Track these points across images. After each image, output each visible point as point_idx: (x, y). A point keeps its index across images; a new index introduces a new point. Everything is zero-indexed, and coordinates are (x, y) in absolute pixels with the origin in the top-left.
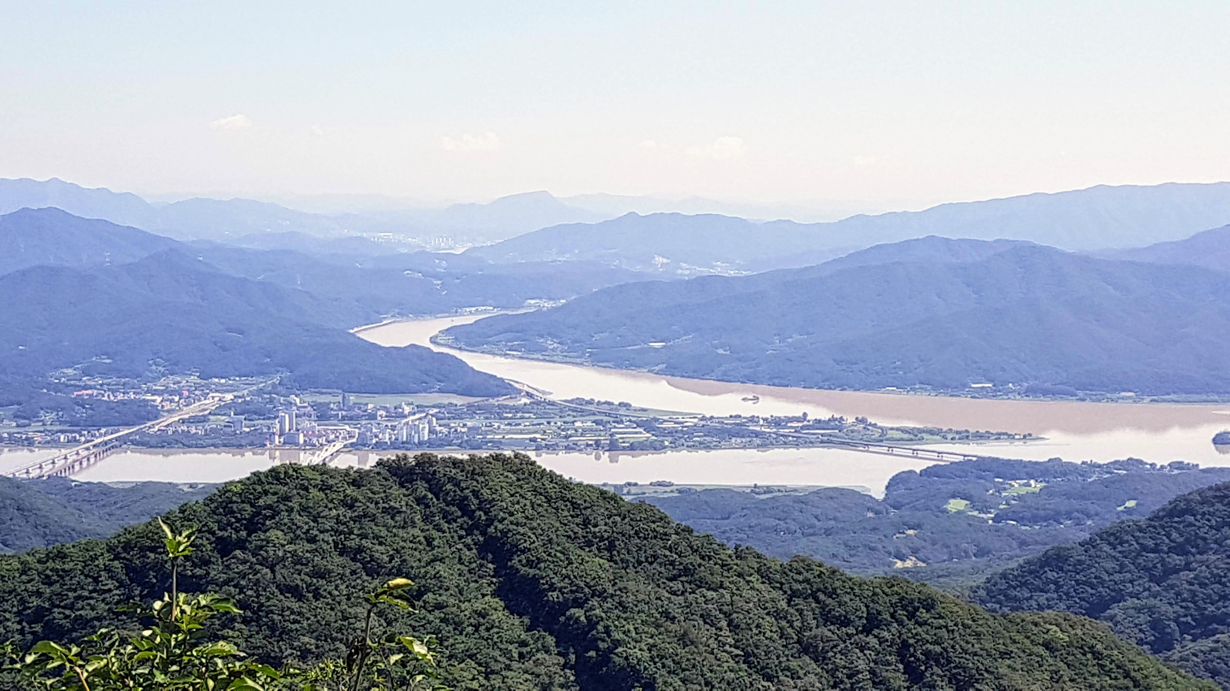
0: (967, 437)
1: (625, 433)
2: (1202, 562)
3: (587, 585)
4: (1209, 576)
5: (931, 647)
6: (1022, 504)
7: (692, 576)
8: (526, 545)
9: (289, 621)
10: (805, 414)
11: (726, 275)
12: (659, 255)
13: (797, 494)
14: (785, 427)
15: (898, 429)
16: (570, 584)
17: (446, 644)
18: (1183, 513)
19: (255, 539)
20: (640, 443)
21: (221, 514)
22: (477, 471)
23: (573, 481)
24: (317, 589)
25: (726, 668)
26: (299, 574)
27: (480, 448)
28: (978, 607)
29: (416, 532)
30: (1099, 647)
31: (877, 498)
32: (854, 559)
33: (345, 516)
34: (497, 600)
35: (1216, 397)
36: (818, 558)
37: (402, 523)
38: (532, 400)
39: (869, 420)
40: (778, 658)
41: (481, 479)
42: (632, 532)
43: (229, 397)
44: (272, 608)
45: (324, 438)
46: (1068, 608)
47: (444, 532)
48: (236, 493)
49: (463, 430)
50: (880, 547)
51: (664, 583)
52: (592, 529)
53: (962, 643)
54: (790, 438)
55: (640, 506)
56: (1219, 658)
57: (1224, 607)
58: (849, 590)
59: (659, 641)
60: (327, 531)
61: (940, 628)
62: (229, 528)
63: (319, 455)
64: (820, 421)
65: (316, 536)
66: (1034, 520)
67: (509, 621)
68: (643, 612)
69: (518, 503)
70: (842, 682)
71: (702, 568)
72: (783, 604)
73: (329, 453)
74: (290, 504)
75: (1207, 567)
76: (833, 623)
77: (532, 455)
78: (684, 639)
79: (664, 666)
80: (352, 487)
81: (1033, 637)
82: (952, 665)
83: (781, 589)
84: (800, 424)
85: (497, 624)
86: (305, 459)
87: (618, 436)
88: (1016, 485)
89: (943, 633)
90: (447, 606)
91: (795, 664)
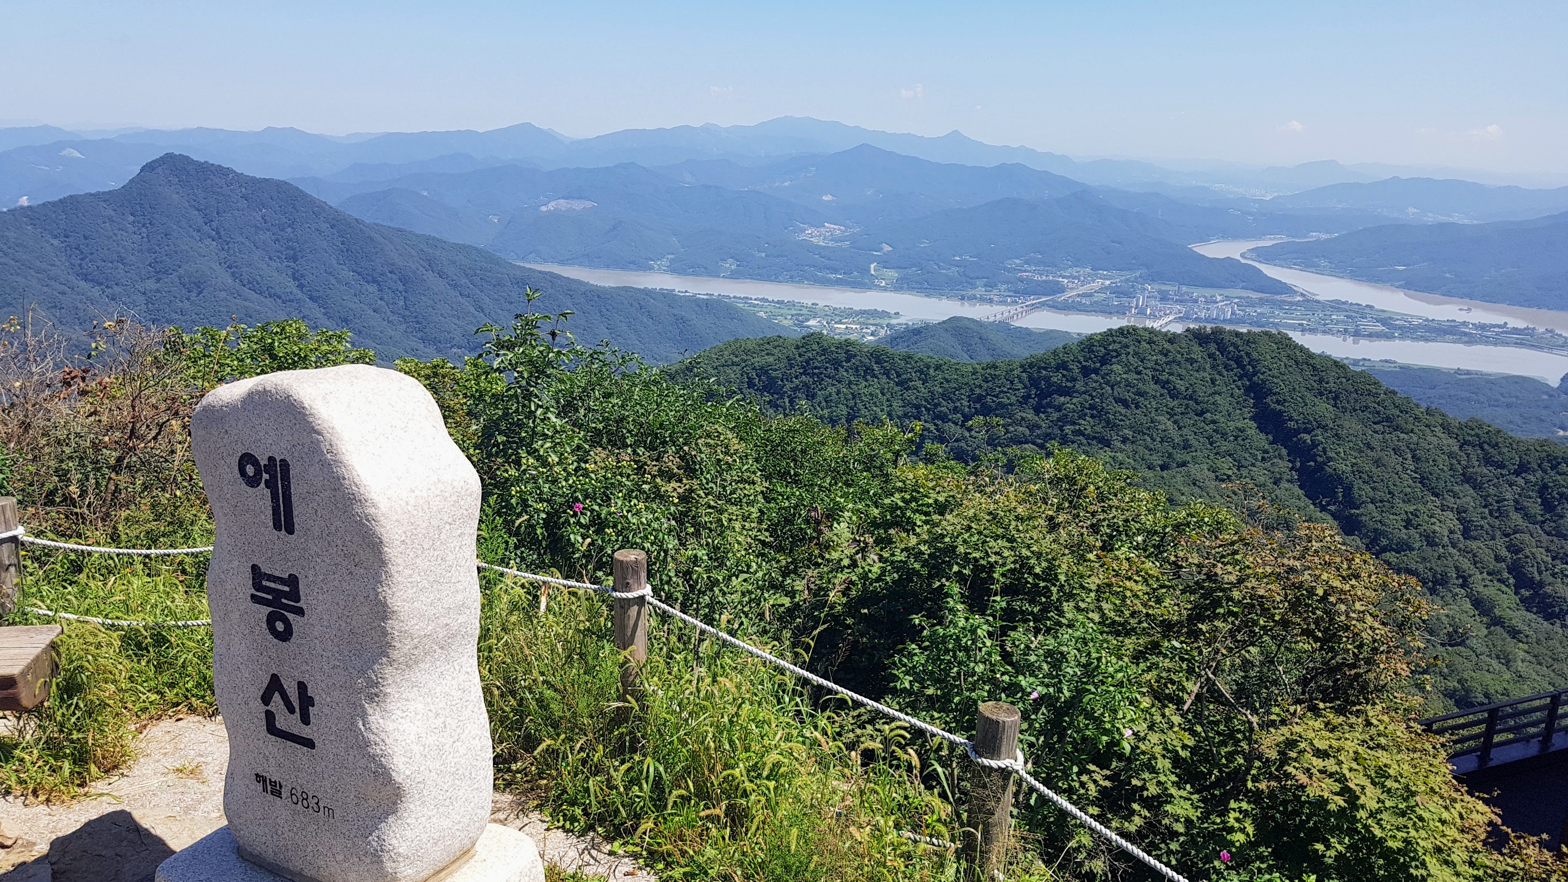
1: (1367, 325)
3: (1315, 420)
7: (1391, 422)
8: (1278, 390)
9: (1118, 419)
11: (1461, 223)
12: (1412, 207)
13: (1489, 378)
14: (1489, 331)
16: (1304, 418)
19: (1105, 369)
20: (1376, 333)
21: (1085, 352)
22: (1251, 340)
23: (1317, 353)
24: (1138, 402)
25: (1405, 485)
26: (1128, 392)
27: (1256, 326)
29: (1205, 374)
31: (1552, 386)
33: (1161, 360)
34: (1253, 422)
36: (1488, 421)
37: (1197, 368)
38: (1305, 299)
39: (1556, 332)
40: (1446, 483)
41: (1253, 346)
42: (1352, 390)
43: (1108, 283)
45: (1163, 313)
47: (1224, 377)
48: (1096, 340)
49: (1254, 314)
50: (1548, 419)
51: (1370, 425)
52: (1325, 385)
54: (1491, 339)
55: (1361, 373)
58: (1508, 445)
59: (1360, 462)
60: (1149, 368)
62: (1090, 361)
63: (1158, 323)
64: (1516, 329)
65: (1142, 371)
67: (1258, 436)
68: (1352, 442)
69: (1276, 363)
70: (1491, 505)
71: (1400, 418)
72: (1456, 449)
74: (1128, 350)
76: (1491, 466)
79: (1360, 478)
80: (1168, 343)
83: (1456, 438)
84: (1501, 330)
85: (1250, 437)
87: (1361, 327)
90: (1219, 423)
91: (1458, 488)
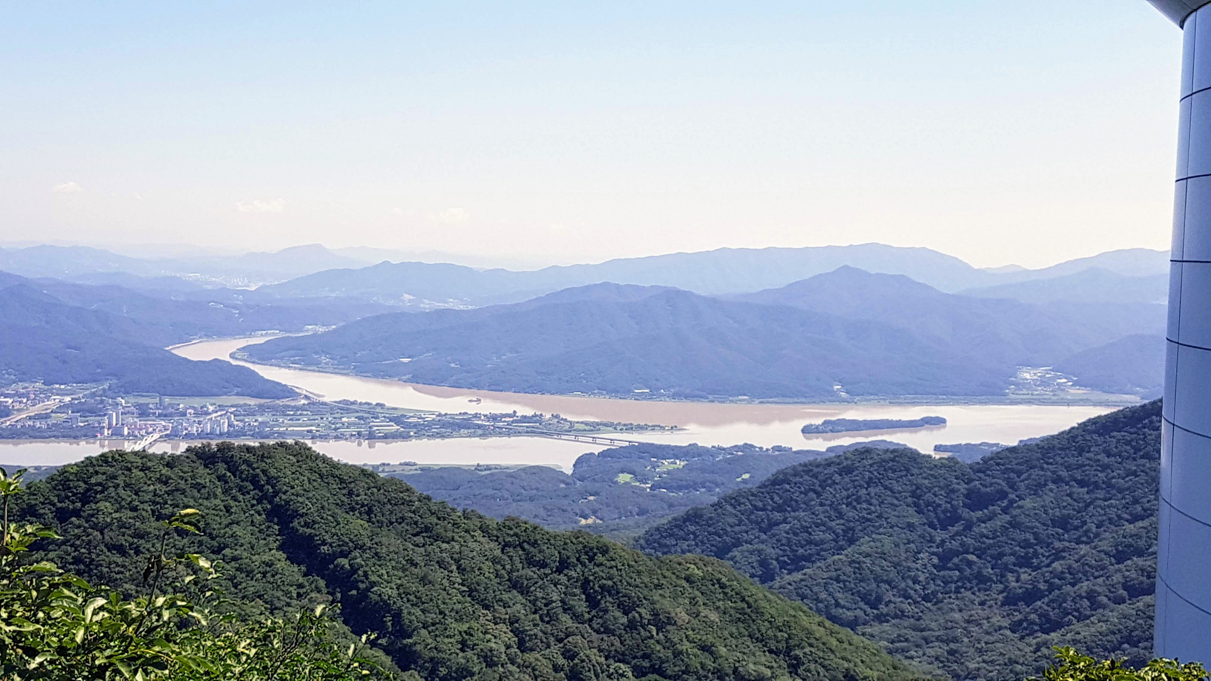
0: (632, 428)
1: (381, 426)
2: (795, 518)
3: (351, 540)
4: (800, 527)
5: (605, 582)
6: (670, 476)
7: (431, 532)
8: (304, 511)
9: (115, 572)
10: (515, 412)
11: (456, 309)
12: (406, 293)
13: (509, 471)
14: (500, 421)
15: (582, 423)
16: (338, 539)
17: (240, 587)
18: (783, 482)
19: (88, 509)
20: (392, 433)
21: (60, 489)
22: (266, 455)
23: (340, 462)
24: (138, 547)
25: (455, 601)
26: (123, 536)
27: (267, 437)
28: (639, 551)
29: (217, 502)
30: (724, 580)
31: (567, 473)
32: (552, 518)
33: (161, 490)
34: (281, 553)
35: (804, 400)
36: (523, 518)
37: (207, 495)
38: (309, 401)
39: (561, 416)
40: (494, 592)
41: (269, 461)
42: (386, 500)
43: (67, 399)
44: (102, 562)
45: (144, 431)
46: (703, 552)
47: (239, 502)
48: (73, 473)
49: (255, 424)
50: (569, 509)
51: (410, 538)
52: (356, 498)
53: (627, 578)
54: (504, 430)
55: (391, 480)
56: (806, 586)
57: (810, 549)
58: (546, 541)
59: (406, 582)
60: (147, 502)
61: (611, 568)
62: (67, 501)
63: (140, 444)
64: (525, 417)
65: (137, 506)
66: (680, 488)
67: (289, 568)
68: (394, 560)
69: (298, 479)
70: (541, 609)
71: (439, 526)
72: (498, 552)
73: (148, 442)
74: (116, 481)
75: (799, 521)
76: (534, 566)
77: (309, 443)
78: (424, 580)
79: (408, 601)
80: (166, 469)
81: (678, 573)
82: (621, 595)
83: (497, 541)
84: (511, 419)
85: (280, 571)
86: (129, 447)
87: (375, 428)
88: (666, 463)
89: (614, 571)
90: (241, 559)
91: (506, 596)
